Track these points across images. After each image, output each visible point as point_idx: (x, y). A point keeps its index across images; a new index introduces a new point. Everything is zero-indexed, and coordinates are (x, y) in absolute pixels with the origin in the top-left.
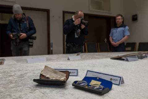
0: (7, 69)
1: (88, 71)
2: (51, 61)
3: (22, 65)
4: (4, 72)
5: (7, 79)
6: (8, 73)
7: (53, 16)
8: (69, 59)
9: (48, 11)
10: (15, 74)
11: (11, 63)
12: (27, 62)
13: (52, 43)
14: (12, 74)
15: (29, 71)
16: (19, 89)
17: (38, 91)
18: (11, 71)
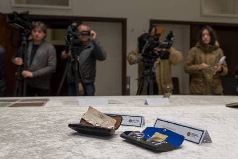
0: (45, 111)
1: (158, 119)
2: (116, 105)
3: (68, 108)
4: (40, 115)
5: (40, 123)
6: (44, 117)
7: (133, 30)
8: (146, 104)
9: (123, 22)
10: (53, 119)
11: (55, 105)
12: (78, 105)
13: (129, 77)
14: (49, 119)
15: (74, 116)
16: (48, 135)
17: (70, 139)
18: (49, 115)
